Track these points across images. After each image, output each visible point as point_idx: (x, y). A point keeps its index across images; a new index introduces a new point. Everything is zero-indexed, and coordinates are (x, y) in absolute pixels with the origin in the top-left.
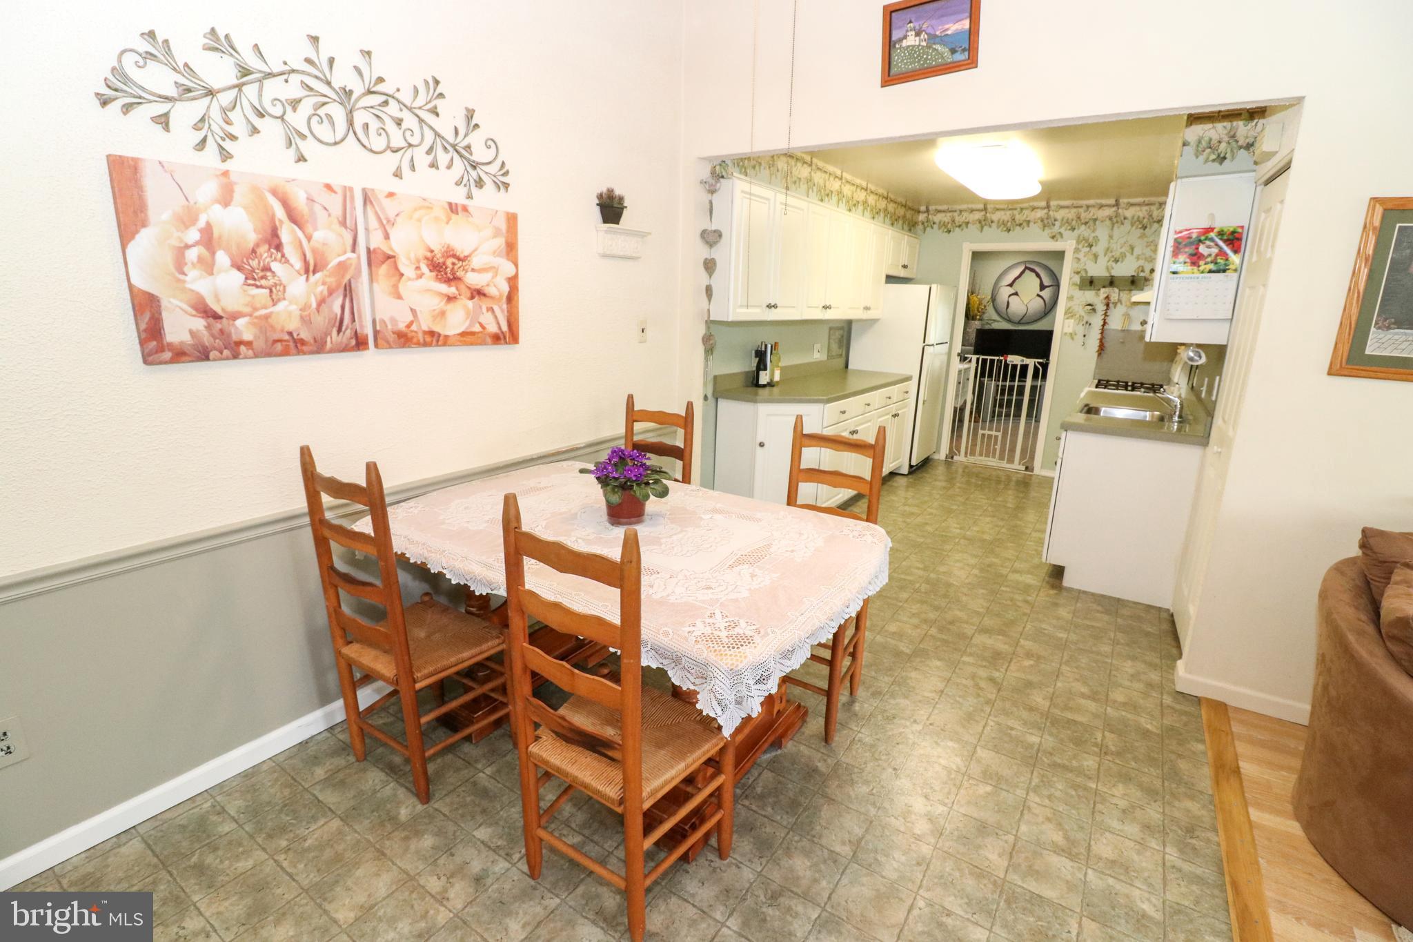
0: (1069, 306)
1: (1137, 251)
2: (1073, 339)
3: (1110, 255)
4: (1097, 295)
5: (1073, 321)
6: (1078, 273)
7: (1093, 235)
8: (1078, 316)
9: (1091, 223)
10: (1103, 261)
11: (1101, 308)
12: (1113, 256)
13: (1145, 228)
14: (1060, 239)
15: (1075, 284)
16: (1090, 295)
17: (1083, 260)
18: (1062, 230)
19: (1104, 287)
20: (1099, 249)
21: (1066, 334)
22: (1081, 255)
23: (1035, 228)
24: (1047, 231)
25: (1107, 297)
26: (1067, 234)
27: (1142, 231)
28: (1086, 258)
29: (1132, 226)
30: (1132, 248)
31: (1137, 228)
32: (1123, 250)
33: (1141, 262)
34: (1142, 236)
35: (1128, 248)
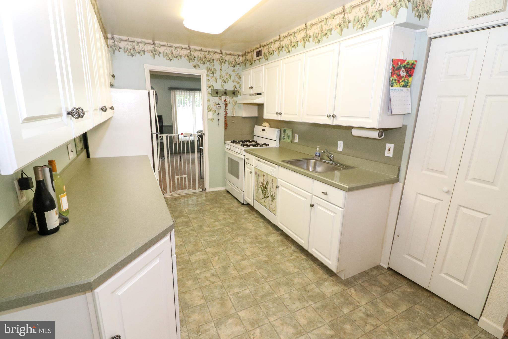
0: (208, 104)
1: (232, 78)
2: (213, 122)
3: (222, 79)
4: (220, 99)
5: (211, 112)
6: (210, 87)
7: (213, 68)
8: (213, 110)
9: (211, 61)
10: (219, 81)
11: (223, 106)
12: (223, 80)
13: (234, 67)
14: (198, 68)
15: (209, 93)
16: (216, 99)
17: (211, 80)
18: (199, 63)
19: (223, 95)
20: (217, 75)
21: (209, 119)
22: (210, 78)
23: (185, 60)
24: (191, 63)
25: (225, 100)
26: (201, 65)
27: (233, 68)
28: (212, 80)
29: (229, 65)
30: (230, 76)
31: (231, 67)
32: (227, 77)
33: (235, 84)
34: (234, 71)
35: (229, 76)
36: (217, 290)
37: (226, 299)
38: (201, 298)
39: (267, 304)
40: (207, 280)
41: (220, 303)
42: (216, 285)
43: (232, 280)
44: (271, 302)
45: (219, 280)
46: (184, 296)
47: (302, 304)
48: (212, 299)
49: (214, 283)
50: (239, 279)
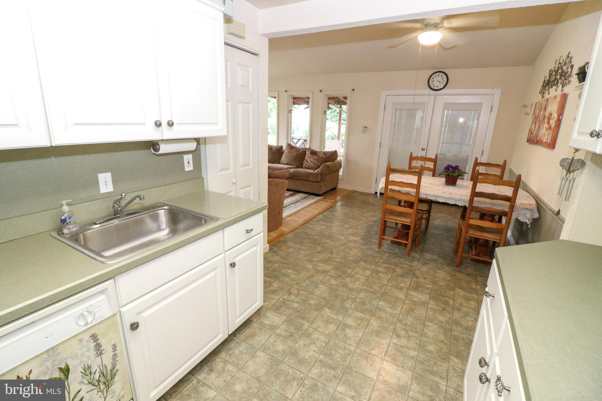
36: (407, 322)
37: (405, 311)
38: (427, 326)
39: (339, 359)
40: (409, 336)
41: (413, 312)
42: (404, 326)
43: (385, 319)
44: (333, 358)
45: (397, 328)
46: (444, 340)
47: (314, 333)
48: (417, 319)
49: (404, 329)
50: (377, 315)
